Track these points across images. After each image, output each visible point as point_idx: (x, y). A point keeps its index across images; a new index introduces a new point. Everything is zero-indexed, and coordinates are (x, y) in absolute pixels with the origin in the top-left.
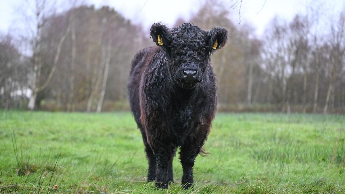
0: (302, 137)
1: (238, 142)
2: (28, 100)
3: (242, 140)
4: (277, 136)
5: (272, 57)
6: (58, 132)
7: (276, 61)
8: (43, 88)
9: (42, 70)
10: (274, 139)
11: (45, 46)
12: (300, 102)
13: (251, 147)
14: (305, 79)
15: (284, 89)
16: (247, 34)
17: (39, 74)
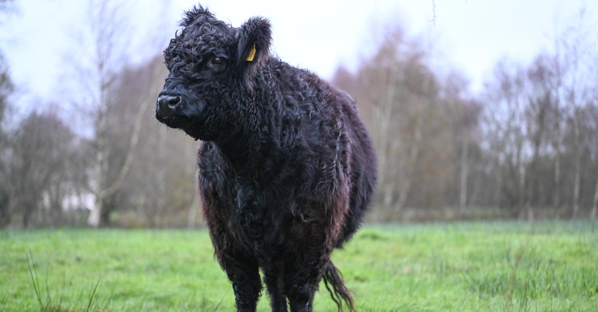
0: (558, 254)
1: (444, 265)
2: (88, 212)
3: (451, 262)
4: (513, 253)
5: (499, 127)
6: (125, 256)
7: (507, 134)
8: (112, 190)
9: (110, 160)
10: (509, 259)
11: (114, 121)
12: (549, 202)
13: (467, 272)
14: (557, 164)
15: (522, 181)
16: (457, 90)
17: (106, 166)
